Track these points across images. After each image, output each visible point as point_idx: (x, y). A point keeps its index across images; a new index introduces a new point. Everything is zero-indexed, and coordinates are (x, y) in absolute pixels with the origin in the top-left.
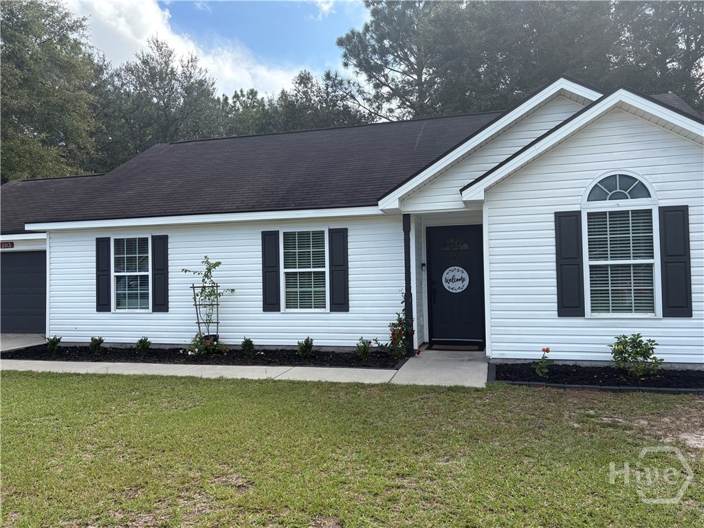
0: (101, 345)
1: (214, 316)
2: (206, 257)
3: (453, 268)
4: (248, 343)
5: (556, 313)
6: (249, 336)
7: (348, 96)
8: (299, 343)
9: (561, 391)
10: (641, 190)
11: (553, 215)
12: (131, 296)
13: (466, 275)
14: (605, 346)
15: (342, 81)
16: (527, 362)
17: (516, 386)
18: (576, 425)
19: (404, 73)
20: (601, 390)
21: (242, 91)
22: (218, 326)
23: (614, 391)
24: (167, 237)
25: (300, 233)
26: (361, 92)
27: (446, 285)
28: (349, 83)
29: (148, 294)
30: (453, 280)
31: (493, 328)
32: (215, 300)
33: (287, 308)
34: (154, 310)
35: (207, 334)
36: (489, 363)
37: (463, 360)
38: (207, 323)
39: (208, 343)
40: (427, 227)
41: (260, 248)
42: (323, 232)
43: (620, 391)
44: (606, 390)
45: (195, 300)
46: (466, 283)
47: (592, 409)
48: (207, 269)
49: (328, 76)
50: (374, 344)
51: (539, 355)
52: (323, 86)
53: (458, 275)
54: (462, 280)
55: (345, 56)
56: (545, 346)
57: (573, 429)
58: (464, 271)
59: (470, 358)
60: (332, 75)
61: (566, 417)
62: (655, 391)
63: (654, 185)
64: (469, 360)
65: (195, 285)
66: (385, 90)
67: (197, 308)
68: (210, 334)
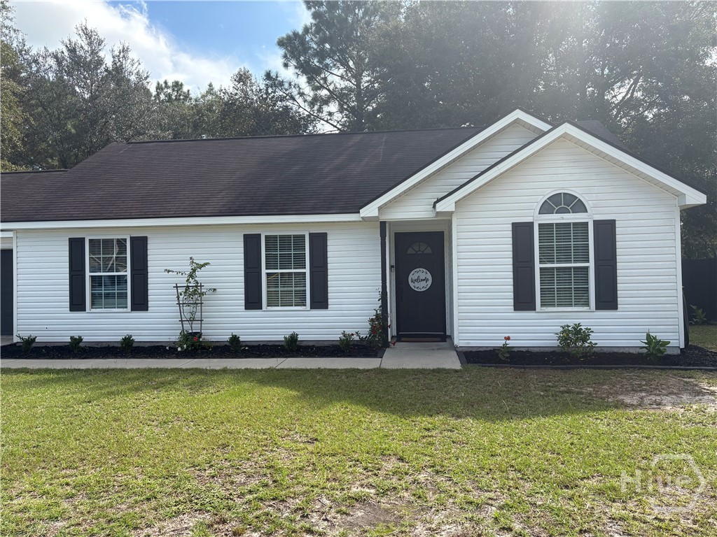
0: (81, 344)
1: (198, 314)
2: (191, 258)
3: (418, 269)
4: (235, 339)
5: (513, 307)
6: (236, 332)
7: (288, 97)
8: (285, 337)
9: (522, 370)
10: (580, 207)
11: (511, 226)
12: (107, 296)
13: (429, 276)
14: (553, 334)
15: (283, 82)
16: (488, 349)
17: (487, 368)
18: (542, 393)
19: (342, 77)
20: (553, 368)
21: (166, 83)
22: (201, 324)
23: (562, 369)
24: (146, 238)
25: (281, 237)
26: (302, 94)
27: (412, 285)
28: (290, 84)
29: (126, 293)
30: (418, 280)
31: (460, 321)
32: (199, 298)
33: (268, 306)
34: (133, 309)
35: (190, 331)
36: (457, 351)
37: (434, 349)
38: (191, 321)
39: (195, 339)
40: (395, 233)
41: (242, 250)
42: (303, 236)
43: (567, 368)
44: (556, 369)
45: (178, 299)
46: (430, 283)
47: (550, 382)
48: (192, 269)
49: (268, 76)
50: (356, 338)
51: (500, 343)
52: (263, 87)
53: (423, 276)
54: (426, 280)
55: (285, 56)
56: (507, 335)
57: (541, 395)
58: (428, 272)
59: (439, 347)
60: (273, 75)
61: (532, 388)
62: (593, 368)
63: (590, 202)
64: (438, 349)
65: (178, 285)
66: (324, 93)
67: (180, 307)
68: (194, 331)
